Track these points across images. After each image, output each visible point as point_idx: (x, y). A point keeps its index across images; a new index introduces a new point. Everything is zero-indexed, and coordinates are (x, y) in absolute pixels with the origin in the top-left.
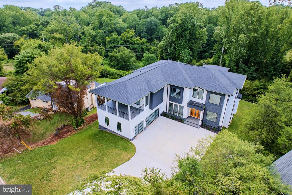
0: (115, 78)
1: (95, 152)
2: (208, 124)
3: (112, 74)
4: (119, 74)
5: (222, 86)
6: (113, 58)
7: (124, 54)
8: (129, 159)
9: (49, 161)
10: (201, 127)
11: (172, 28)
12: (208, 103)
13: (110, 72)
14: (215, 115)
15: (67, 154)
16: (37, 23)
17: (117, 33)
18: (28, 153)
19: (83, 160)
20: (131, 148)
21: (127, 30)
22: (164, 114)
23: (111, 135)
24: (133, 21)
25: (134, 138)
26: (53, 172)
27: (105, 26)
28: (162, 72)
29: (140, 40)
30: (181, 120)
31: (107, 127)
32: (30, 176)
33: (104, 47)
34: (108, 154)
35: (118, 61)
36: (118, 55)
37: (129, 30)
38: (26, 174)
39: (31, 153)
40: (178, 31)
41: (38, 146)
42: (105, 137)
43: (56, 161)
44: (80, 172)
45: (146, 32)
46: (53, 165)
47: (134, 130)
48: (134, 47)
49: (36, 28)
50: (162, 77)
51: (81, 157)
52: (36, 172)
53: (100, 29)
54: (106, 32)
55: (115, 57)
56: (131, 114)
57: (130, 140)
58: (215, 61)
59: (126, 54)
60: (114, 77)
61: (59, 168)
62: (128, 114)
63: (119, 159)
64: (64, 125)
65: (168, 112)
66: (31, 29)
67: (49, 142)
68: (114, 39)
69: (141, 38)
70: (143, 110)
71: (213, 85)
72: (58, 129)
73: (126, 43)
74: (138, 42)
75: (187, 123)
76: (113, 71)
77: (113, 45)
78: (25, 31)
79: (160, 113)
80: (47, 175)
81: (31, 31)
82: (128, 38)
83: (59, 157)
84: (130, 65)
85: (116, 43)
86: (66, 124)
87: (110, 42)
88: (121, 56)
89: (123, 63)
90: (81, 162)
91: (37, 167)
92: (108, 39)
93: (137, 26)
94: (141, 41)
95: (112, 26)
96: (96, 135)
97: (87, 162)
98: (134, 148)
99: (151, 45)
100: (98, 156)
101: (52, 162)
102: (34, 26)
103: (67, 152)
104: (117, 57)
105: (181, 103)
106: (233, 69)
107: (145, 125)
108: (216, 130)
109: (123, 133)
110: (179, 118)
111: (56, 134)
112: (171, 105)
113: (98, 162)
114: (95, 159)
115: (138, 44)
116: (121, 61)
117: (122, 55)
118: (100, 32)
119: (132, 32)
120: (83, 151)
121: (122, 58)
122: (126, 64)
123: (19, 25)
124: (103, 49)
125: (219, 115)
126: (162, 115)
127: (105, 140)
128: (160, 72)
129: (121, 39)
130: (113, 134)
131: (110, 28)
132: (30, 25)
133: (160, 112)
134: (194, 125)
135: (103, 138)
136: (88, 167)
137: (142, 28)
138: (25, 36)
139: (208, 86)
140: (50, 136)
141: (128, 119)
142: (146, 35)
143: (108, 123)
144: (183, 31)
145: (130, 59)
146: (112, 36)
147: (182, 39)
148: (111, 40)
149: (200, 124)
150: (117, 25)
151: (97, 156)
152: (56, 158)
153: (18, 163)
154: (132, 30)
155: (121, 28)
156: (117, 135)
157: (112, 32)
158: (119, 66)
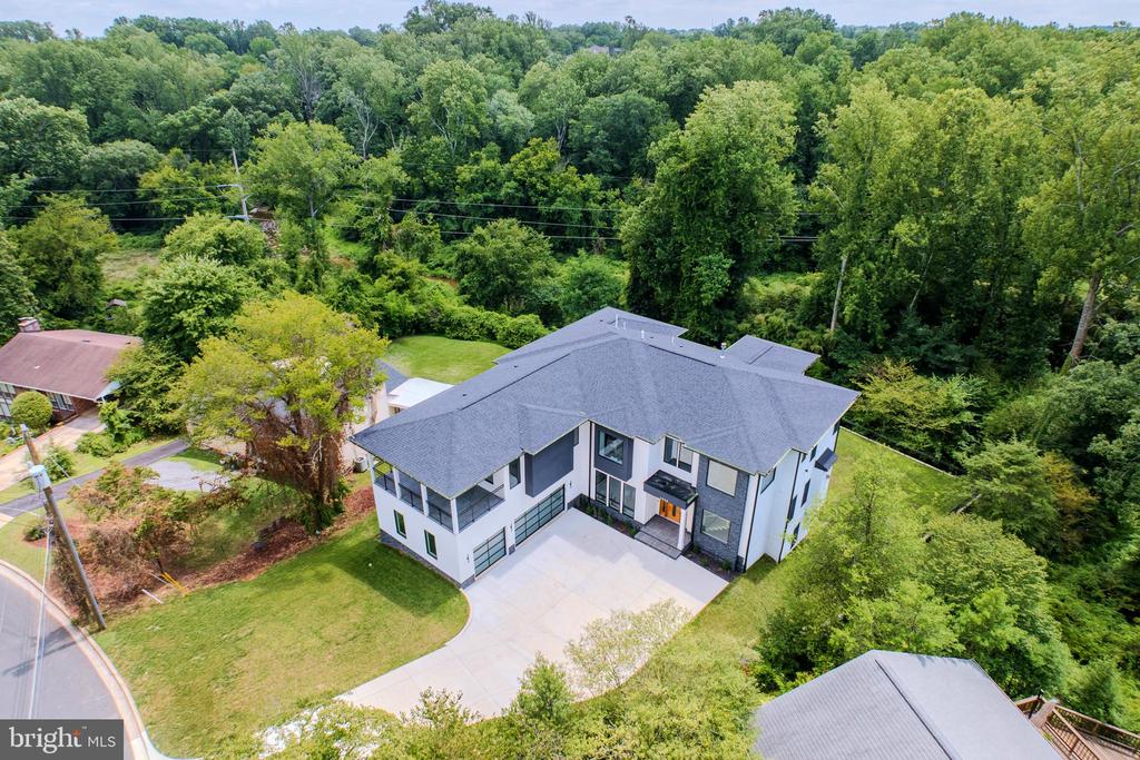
0: (469, 339)
1: (356, 615)
2: (707, 547)
3: (459, 324)
4: (482, 325)
5: (744, 442)
6: (471, 262)
7: (508, 247)
8: (442, 645)
9: (234, 632)
10: (684, 553)
11: (666, 180)
12: (704, 486)
13: (454, 317)
14: (726, 524)
15: (281, 614)
16: (221, 100)
17: (498, 148)
18: (179, 605)
19: (321, 638)
20: (457, 611)
21: (534, 142)
22: (582, 504)
23: (410, 564)
24: (562, 100)
25: (471, 581)
26: (240, 664)
27: (455, 122)
28: (580, 373)
29: (576, 178)
30: (629, 527)
31: (399, 538)
32: (184, 673)
33: (437, 225)
34: (389, 622)
35: (485, 270)
36: (487, 251)
37: (538, 145)
38: (176, 665)
39: (188, 606)
40: (685, 189)
41: (206, 582)
42: (392, 571)
43: (251, 633)
44: (307, 669)
45: (606, 146)
46: (241, 644)
47: (472, 559)
48: (553, 207)
49: (215, 117)
50: (577, 391)
51: (315, 628)
52: (200, 661)
53: (438, 133)
54: (459, 143)
55: (477, 258)
56: (459, 515)
57: (460, 586)
58: (819, 296)
59: (512, 248)
60: (466, 336)
61: (255, 655)
62: (450, 516)
63: (416, 640)
64: (283, 519)
65: (593, 497)
66: (197, 119)
67: (236, 571)
68: (485, 174)
69: (582, 170)
70: (502, 500)
71: (718, 436)
72: (266, 530)
73: (525, 192)
74: (568, 188)
75: (644, 538)
76: (464, 315)
77: (480, 196)
78: (178, 128)
79: (568, 500)
80: (225, 671)
81: (196, 128)
82: (531, 174)
83: (258, 624)
84: (528, 285)
85: (492, 188)
86: (288, 515)
87: (469, 186)
88: (498, 253)
89: (502, 279)
90: (313, 641)
91: (202, 648)
92: (465, 173)
93: (571, 121)
94: (581, 186)
95: (483, 120)
96: (368, 560)
97: (329, 642)
98: (466, 611)
99: (620, 196)
100: (362, 627)
101: (241, 635)
102: (208, 112)
103: (283, 608)
104: (484, 256)
105: (628, 476)
106: (873, 333)
107: (511, 541)
108: (730, 568)
109: (441, 563)
110: (625, 518)
111: (259, 546)
112: (601, 478)
113: (359, 646)
114: (351, 636)
115: (570, 197)
116: (497, 274)
117: (501, 250)
118: (438, 145)
119: (551, 150)
120: (323, 610)
121: (502, 265)
122: (516, 282)
123: (158, 106)
124: (433, 233)
125: (737, 525)
126: (575, 507)
127: (390, 578)
128: (575, 371)
129: (510, 176)
130: (414, 561)
131: (473, 128)
132: (193, 107)
133: (570, 496)
134: (665, 548)
135: (387, 571)
136: (330, 657)
137: (589, 128)
138: (177, 154)
139: (704, 436)
140: (241, 553)
141: (451, 528)
142: (606, 156)
143: (401, 528)
144: (705, 189)
145: (529, 266)
146: (477, 160)
147: (700, 213)
148: (473, 180)
149: (680, 546)
150: (501, 117)
151: (359, 628)
152: (251, 625)
153: (156, 633)
154: (549, 143)
155: (515, 129)
156: (426, 565)
157: (479, 143)
158: (490, 288)
